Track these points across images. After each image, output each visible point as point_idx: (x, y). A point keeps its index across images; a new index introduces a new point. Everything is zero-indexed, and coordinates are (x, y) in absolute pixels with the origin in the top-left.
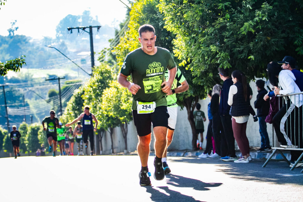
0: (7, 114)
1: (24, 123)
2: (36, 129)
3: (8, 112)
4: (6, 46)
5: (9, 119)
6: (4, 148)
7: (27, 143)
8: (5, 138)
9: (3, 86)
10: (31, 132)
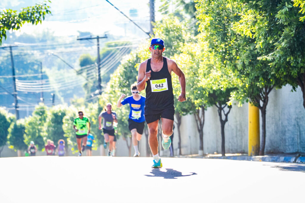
0: (16, 91)
1: (41, 104)
2: (60, 114)
3: (17, 87)
5: (18, 98)
6: (8, 142)
7: (45, 136)
8: (12, 126)
9: (11, 47)
10: (52, 119)
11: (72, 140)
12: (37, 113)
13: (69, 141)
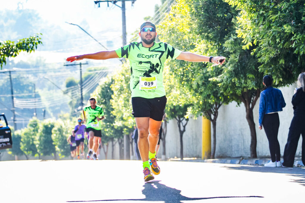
0: (14, 107)
1: (35, 118)
2: (50, 126)
3: (15, 104)
4: (13, 22)
5: (16, 113)
6: (8, 149)
7: (38, 144)
9: (10, 72)
10: (43, 130)
11: (59, 147)
12: (31, 125)
13: (57, 148)
